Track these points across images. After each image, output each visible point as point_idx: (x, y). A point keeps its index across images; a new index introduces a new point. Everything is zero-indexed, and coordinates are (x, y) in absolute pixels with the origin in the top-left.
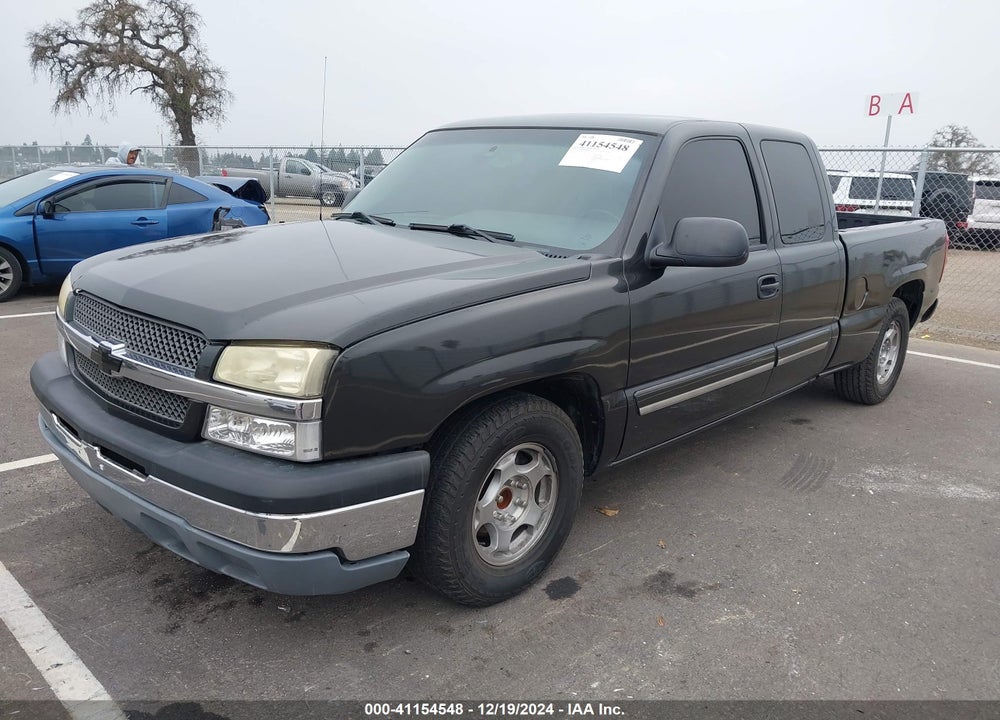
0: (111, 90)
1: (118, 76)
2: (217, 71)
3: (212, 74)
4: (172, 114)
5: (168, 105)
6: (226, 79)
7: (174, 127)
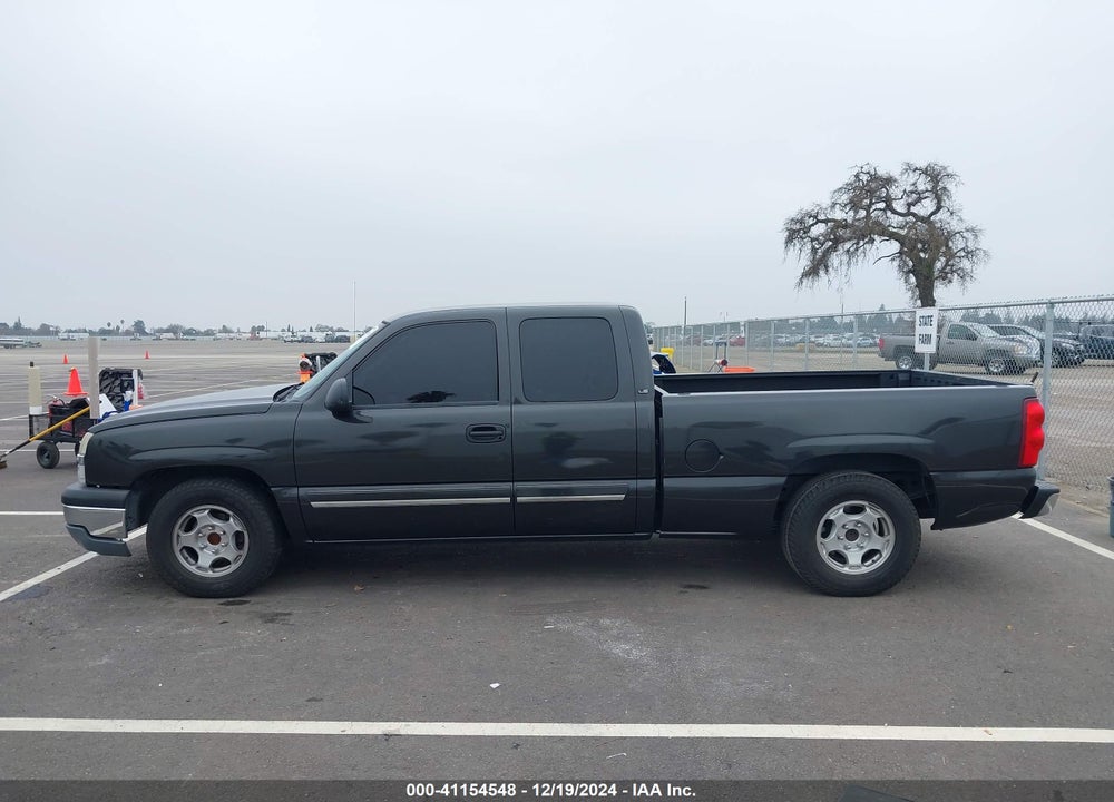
0: (849, 264)
1: (857, 249)
2: (972, 230)
3: (965, 234)
4: (913, 279)
5: (910, 271)
6: (981, 238)
7: (913, 293)
